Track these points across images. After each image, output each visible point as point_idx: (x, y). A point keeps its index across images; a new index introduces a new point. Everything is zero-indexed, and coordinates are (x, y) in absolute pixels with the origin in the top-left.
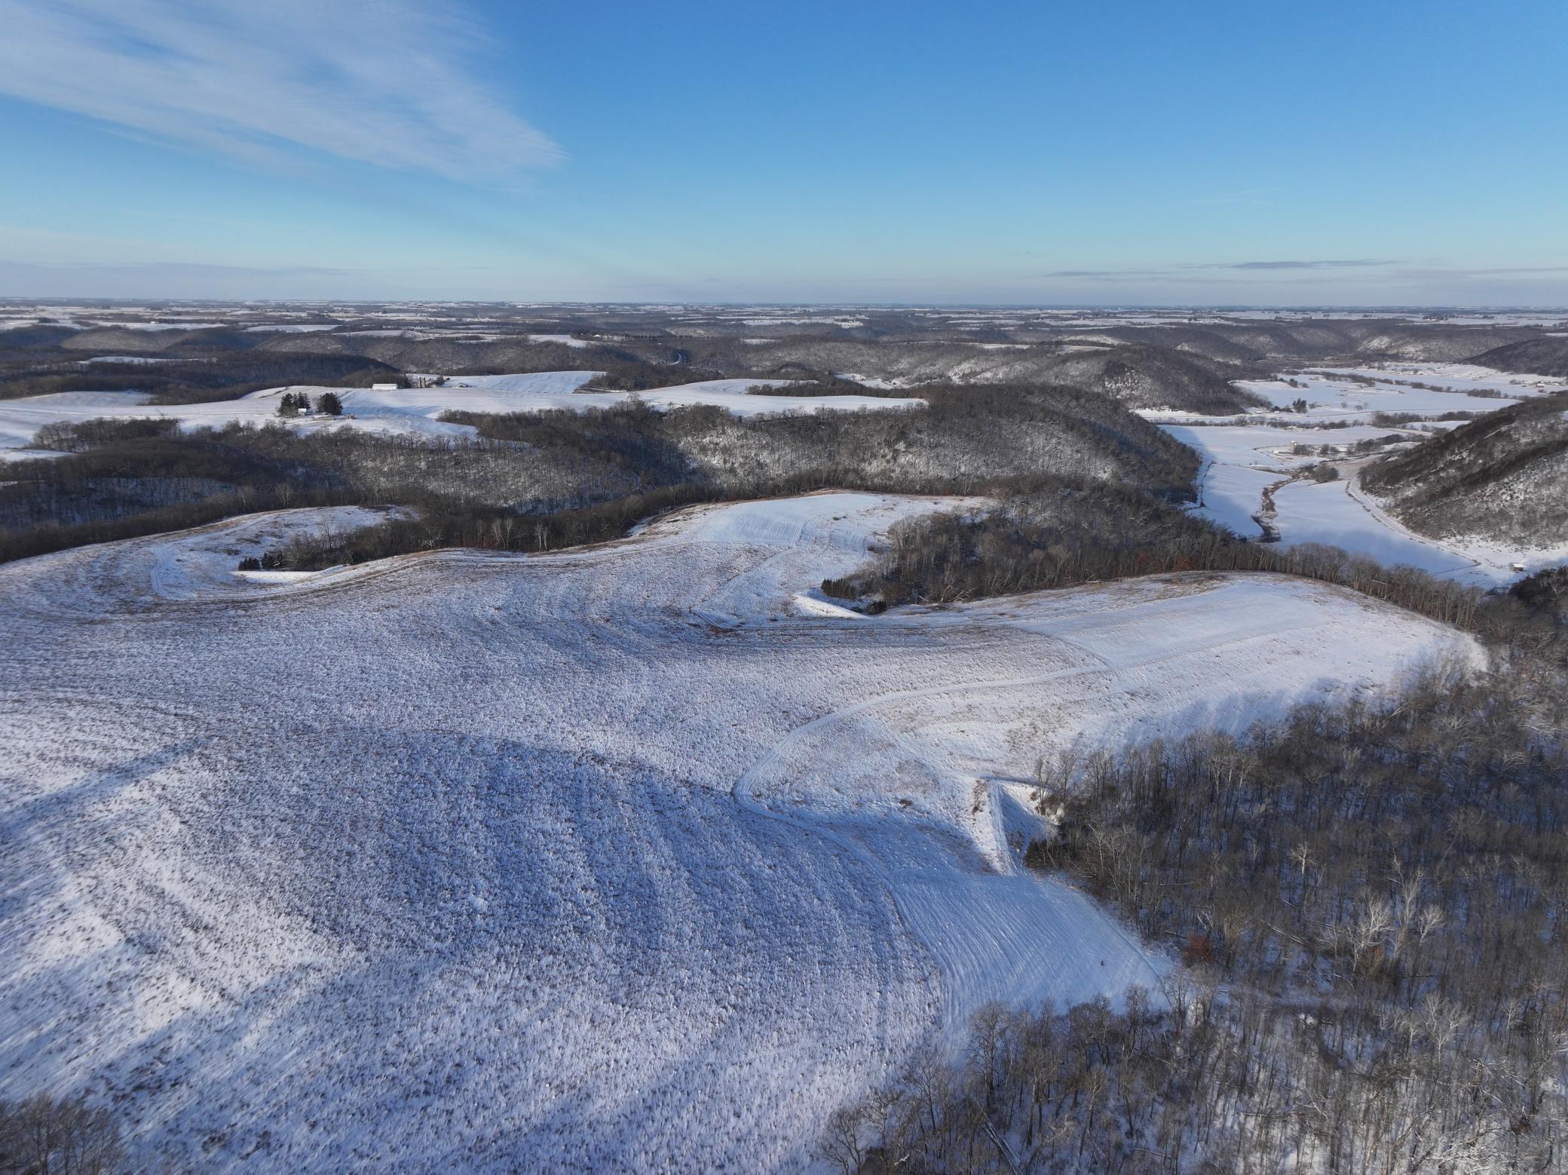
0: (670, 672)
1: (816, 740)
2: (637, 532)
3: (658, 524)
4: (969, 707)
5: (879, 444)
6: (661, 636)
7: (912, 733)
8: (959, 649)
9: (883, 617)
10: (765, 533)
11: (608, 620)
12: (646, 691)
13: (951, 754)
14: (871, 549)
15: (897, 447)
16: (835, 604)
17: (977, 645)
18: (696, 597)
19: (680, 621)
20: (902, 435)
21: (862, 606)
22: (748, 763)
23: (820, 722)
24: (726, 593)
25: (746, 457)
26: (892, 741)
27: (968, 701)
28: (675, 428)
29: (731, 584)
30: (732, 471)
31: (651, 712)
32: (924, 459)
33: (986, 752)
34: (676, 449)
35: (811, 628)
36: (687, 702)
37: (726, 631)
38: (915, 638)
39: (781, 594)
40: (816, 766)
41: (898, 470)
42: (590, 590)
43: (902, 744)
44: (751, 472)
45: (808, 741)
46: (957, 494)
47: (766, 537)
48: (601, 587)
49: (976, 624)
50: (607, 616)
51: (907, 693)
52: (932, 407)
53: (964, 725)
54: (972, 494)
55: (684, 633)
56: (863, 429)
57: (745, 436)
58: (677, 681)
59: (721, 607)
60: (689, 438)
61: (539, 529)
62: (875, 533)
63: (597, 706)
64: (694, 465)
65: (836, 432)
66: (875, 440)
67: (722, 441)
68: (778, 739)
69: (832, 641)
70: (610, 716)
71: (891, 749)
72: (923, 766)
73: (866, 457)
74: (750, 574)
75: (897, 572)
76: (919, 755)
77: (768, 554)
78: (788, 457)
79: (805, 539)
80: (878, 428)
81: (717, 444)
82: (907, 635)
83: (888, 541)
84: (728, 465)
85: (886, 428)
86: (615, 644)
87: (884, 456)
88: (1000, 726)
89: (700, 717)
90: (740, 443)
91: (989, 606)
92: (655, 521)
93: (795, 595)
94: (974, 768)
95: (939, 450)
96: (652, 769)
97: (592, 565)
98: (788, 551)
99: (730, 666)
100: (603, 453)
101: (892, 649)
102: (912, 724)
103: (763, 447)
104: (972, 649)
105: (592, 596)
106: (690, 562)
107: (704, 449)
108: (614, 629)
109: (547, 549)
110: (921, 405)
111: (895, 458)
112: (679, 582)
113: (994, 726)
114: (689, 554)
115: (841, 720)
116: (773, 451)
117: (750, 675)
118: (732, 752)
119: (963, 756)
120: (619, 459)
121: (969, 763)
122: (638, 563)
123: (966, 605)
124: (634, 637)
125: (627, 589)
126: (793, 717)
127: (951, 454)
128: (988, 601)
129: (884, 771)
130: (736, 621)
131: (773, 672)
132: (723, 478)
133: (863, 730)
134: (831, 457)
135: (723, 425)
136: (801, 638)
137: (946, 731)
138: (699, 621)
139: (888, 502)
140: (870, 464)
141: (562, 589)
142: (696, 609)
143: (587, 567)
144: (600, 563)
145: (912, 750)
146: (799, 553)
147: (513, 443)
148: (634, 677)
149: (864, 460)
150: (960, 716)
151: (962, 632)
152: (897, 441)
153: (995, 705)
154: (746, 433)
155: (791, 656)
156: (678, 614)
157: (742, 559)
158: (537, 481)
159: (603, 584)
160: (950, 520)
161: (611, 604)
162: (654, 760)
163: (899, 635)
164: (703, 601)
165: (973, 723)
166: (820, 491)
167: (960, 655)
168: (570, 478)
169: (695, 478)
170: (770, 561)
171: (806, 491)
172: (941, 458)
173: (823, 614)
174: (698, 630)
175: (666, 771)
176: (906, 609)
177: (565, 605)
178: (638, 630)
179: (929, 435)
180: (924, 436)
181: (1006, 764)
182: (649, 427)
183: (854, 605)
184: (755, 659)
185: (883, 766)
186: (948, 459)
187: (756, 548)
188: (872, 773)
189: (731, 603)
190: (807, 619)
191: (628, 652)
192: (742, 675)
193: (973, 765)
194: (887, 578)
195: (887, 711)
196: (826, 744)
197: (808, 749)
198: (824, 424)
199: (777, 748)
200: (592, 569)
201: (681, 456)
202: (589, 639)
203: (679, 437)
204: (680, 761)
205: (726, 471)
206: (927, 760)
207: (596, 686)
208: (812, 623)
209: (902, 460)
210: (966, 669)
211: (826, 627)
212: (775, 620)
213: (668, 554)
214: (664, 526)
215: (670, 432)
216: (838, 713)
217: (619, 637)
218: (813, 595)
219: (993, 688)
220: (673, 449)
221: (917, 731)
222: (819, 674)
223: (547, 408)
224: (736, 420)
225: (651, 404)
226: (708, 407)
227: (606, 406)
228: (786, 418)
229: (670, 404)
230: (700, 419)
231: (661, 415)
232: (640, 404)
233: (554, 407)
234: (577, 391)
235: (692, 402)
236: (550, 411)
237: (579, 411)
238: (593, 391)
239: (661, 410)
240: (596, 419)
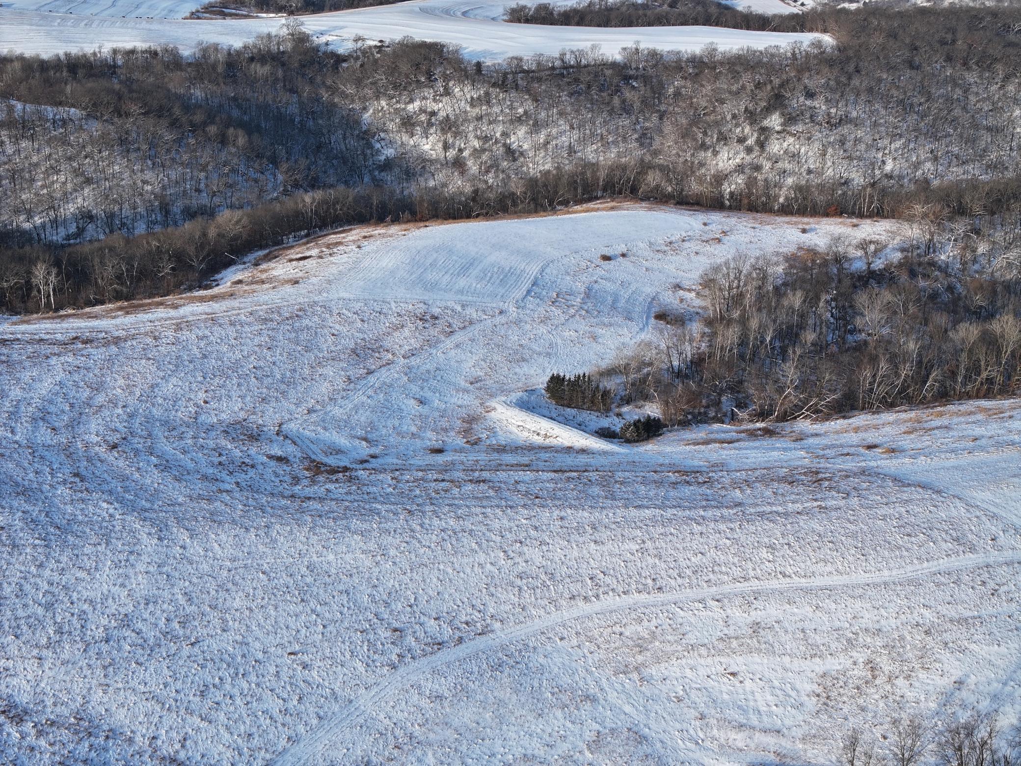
0: (196, 549)
1: (443, 686)
2: (230, 277)
3: (272, 264)
4: (756, 627)
5: (734, 117)
6: (205, 478)
7: (635, 676)
8: (761, 515)
9: (650, 449)
10: (462, 283)
11: (114, 447)
12: (141, 584)
13: (702, 717)
14: (661, 316)
15: (766, 123)
16: (566, 422)
17: (799, 507)
18: (297, 405)
19: (253, 451)
20: (777, 102)
21: (616, 424)
22: (301, 729)
23: (462, 651)
24: (359, 398)
25: (486, 139)
26: (593, 690)
27: (756, 616)
28: (358, 83)
29: (372, 379)
30: (458, 164)
31: (140, 625)
32: (817, 146)
33: (770, 714)
34: (358, 122)
35: (498, 468)
36: (213, 607)
37: (333, 471)
38: (687, 491)
39: (469, 401)
40: (432, 736)
41: (767, 165)
42: (98, 387)
43: (612, 696)
44: (494, 166)
45: (428, 687)
46: (852, 214)
47: (461, 292)
48: (121, 382)
49: (815, 465)
50: (115, 438)
51: (643, 597)
52: (841, 49)
53: (737, 663)
54: (878, 214)
55: (252, 473)
56: (708, 88)
57: (486, 99)
58: (205, 567)
59: (341, 425)
60: (383, 103)
61: (40, 272)
62: (678, 287)
63: (40, 611)
64: (390, 152)
65: (658, 91)
66: (727, 109)
67: (444, 108)
68: (371, 680)
69: (527, 494)
70: (60, 631)
71: (588, 705)
72: (641, 739)
73: (708, 141)
74: (414, 361)
75: (698, 362)
76: (639, 718)
77: (456, 324)
78: (564, 140)
79: (538, 296)
80: (734, 88)
81: (433, 114)
82: (674, 484)
83: (698, 302)
84: (452, 153)
85: (750, 86)
86: (111, 492)
87: (741, 140)
88: (807, 665)
89: (231, 636)
90: (476, 111)
91: (857, 430)
92: (268, 258)
93: (493, 403)
94: (741, 744)
95: (845, 130)
96: (112, 734)
97: (117, 341)
98: (499, 319)
99: (314, 539)
100: (212, 129)
101: (633, 512)
102: (640, 658)
103: (519, 120)
104: (786, 515)
105: (100, 399)
106: (303, 336)
107: (408, 123)
108: (121, 463)
109: (55, 309)
110: (818, 44)
111: (761, 145)
112: (272, 375)
113: (797, 664)
114: (306, 322)
115: (503, 648)
116: (536, 127)
117: (348, 557)
118: (274, 705)
119: (725, 722)
120: (241, 141)
121: (732, 735)
122: (205, 337)
123: (818, 427)
124: (153, 478)
125: (169, 388)
126: (410, 640)
127: (868, 139)
128: (861, 419)
129: (563, 748)
130: (364, 449)
131: (392, 552)
132: (441, 177)
133: (541, 669)
134: (644, 139)
135: (446, 78)
136: (470, 487)
137: (702, 672)
138: (290, 449)
139: (713, 227)
140: (715, 153)
141: (45, 387)
142: (292, 427)
143: (107, 344)
144: (134, 337)
145: (628, 709)
146: (518, 322)
147: (50, 111)
148: (122, 557)
149: (703, 147)
150: (735, 644)
151: (782, 480)
152: (768, 110)
153: (806, 625)
154: (487, 94)
155: (436, 521)
156: (254, 437)
157: (406, 332)
158: (88, 181)
159: (127, 377)
160: (825, 263)
161: (131, 416)
162: (121, 717)
163: (659, 483)
164: (310, 411)
165: (756, 658)
166: (591, 205)
167: (760, 525)
168: (149, 175)
169: (388, 177)
170: (458, 337)
171: (566, 203)
172: (849, 145)
173: (538, 440)
174: (282, 469)
175: (138, 739)
176: (700, 433)
177: (43, 416)
178: (165, 466)
179: (827, 101)
180: (819, 104)
181: (803, 739)
182: (312, 81)
183: (605, 423)
184: (366, 526)
185: (564, 738)
186: (862, 147)
187: (436, 311)
188: (541, 752)
189: (363, 417)
190: (502, 449)
191: (130, 507)
192: (331, 557)
193: (739, 739)
194: (679, 374)
195: (596, 633)
196: (462, 692)
197: (425, 703)
198: (636, 78)
199: (364, 700)
200: (114, 349)
201: (366, 136)
202: (65, 482)
203: (364, 99)
204: (170, 720)
205: (446, 164)
206: (653, 729)
207: (47, 573)
208: (509, 458)
209: (775, 147)
210: (764, 553)
211: (527, 467)
212: (439, 451)
213: (265, 321)
214: (280, 269)
215: (350, 90)
216: (501, 634)
217: (124, 478)
218: (526, 406)
219: (807, 591)
220: (352, 122)
221: (646, 672)
222: (481, 557)
223: (129, 46)
224: (471, 70)
225: (323, 39)
226: (424, 45)
227: (237, 43)
228: (566, 67)
229: (357, 39)
230: (405, 67)
231: (339, 59)
232: (301, 39)
233: (141, 45)
234: (194, 15)
235: (398, 37)
236: (133, 52)
237: (186, 52)
238: (224, 15)
239: (341, 51)
240: (214, 66)
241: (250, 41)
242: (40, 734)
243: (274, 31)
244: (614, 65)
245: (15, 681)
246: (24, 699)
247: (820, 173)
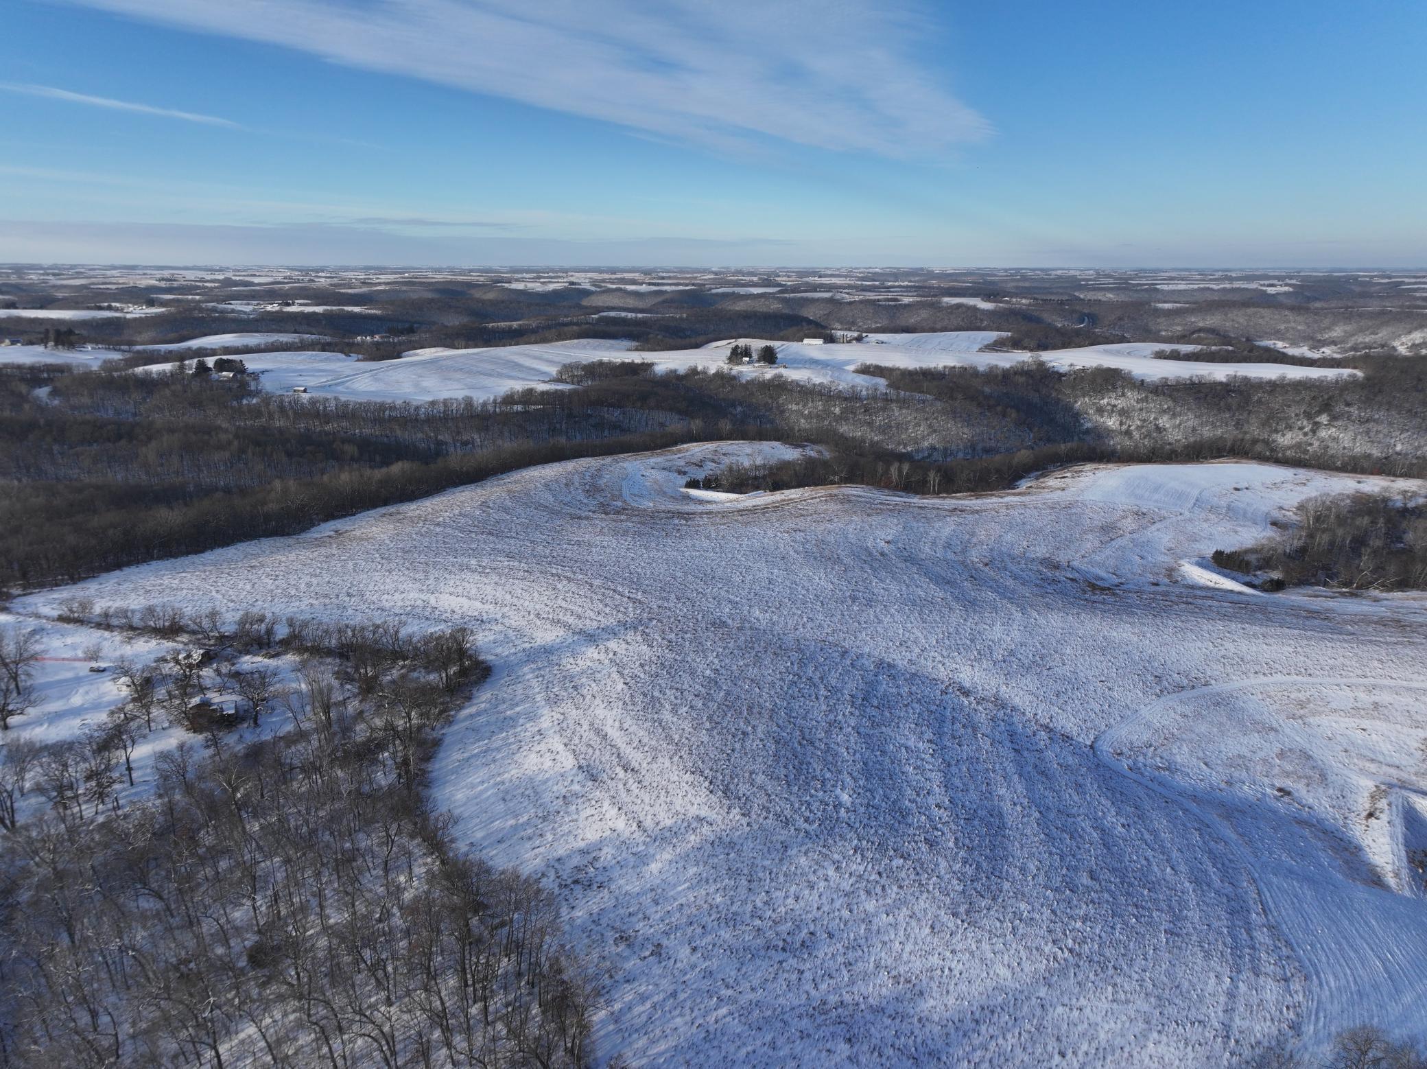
0: (1042, 621)
1: (1188, 710)
2: (1024, 485)
3: (1046, 479)
4: (1376, 705)
5: (1297, 415)
6: (1036, 585)
7: (1300, 721)
8: (1370, 641)
9: (1280, 596)
10: (1156, 497)
11: (987, 565)
12: (1016, 635)
13: (1346, 751)
14: (1274, 524)
15: (1318, 419)
16: (1225, 576)
17: (1394, 639)
18: (1076, 553)
19: (1057, 574)
20: (1326, 407)
21: (1257, 582)
22: (1112, 721)
23: (1195, 692)
24: (1108, 552)
25: (1144, 421)
26: (1275, 725)
27: (1376, 699)
28: (1073, 388)
29: (1114, 543)
30: (1128, 433)
31: (1019, 656)
32: (1350, 434)
33: (1391, 756)
34: (1072, 408)
35: (1195, 597)
36: (1056, 652)
37: (1103, 589)
38: (1316, 622)
39: (1168, 560)
40: (1184, 736)
41: (1316, 444)
42: (973, 534)
43: (1287, 731)
44: (1148, 435)
45: (1179, 709)
46: (1388, 474)
47: (1156, 501)
48: (983, 533)
49: (1395, 616)
50: (986, 560)
51: (1299, 678)
52: (1367, 378)
53: (1366, 723)
54: (1407, 475)
55: (1060, 585)
56: (1280, 399)
57: (1146, 400)
58: (1048, 631)
59: (1101, 565)
60: (1087, 399)
61: (932, 475)
62: (1281, 508)
63: (968, 642)
64: (1089, 425)
65: (1247, 400)
66: (1292, 412)
67: (1121, 403)
68: (1147, 701)
69: (1218, 613)
70: (979, 653)
71: (1273, 733)
72: (1309, 757)
73: (1279, 428)
74: (1135, 536)
75: (1302, 551)
76: (1308, 746)
77: (1156, 518)
78: (1190, 423)
79: (1199, 507)
80: (1298, 398)
81: (1115, 406)
82: (1307, 618)
83: (1295, 518)
84: (1124, 427)
85: (1307, 398)
86: (991, 587)
87: (1301, 429)
88: (1413, 732)
89: (1067, 668)
90: (1139, 406)
91: (1414, 599)
92: (1043, 476)
93: (1182, 562)
94: (1374, 771)
95: (1371, 425)
96: (1014, 709)
97: (977, 512)
98: (1179, 518)
99: (1104, 623)
100: (999, 409)
101: (1287, 631)
102: (1302, 712)
103: (1164, 411)
104: (1386, 643)
105: (974, 540)
106: (1074, 518)
107: (1100, 410)
108: (992, 573)
109: (937, 493)
110: (1354, 376)
111: (1314, 431)
112: (1060, 536)
113: (1405, 730)
114: (1074, 510)
115: (1218, 694)
116: (1174, 416)
117: (1124, 635)
118: (1097, 708)
119: (1362, 756)
120: (1014, 415)
121: (1368, 764)
122: (1022, 514)
123: (1384, 595)
124: (1010, 583)
125: (1009, 537)
126: (1165, 683)
127: (1386, 431)
128: (1414, 593)
129: (1262, 754)
130: (1115, 580)
131: (1149, 635)
132: (1117, 439)
133: (1242, 709)
134: (1238, 425)
135: (1123, 387)
136: (1184, 606)
137: (1343, 725)
138: (1077, 575)
139: (1300, 476)
140: (1283, 435)
141: (947, 531)
142: (1075, 564)
143: (972, 513)
144: (985, 511)
145: (1298, 739)
146: (1190, 520)
147: (917, 396)
148: (1006, 620)
149: (1276, 431)
150: (1362, 712)
151: (1376, 623)
152: (1319, 413)
153: (1410, 708)
154: (1146, 397)
155: (1169, 621)
156: (1057, 567)
157: (1129, 520)
158: (935, 431)
159: (986, 531)
160: (1376, 501)
161: (991, 550)
162: (1017, 701)
163: (1297, 616)
164: (1083, 557)
165: (1378, 723)
166: (1221, 460)
167: (1370, 647)
168: (966, 430)
169: (1088, 438)
170: (1158, 525)
171: (1206, 458)
172: (1372, 434)
173: (1211, 585)
174: (1075, 585)
175: (1027, 713)
176: (1309, 590)
177: (948, 546)
178: (1015, 577)
179: (1359, 408)
180: (1354, 410)
181: (1416, 774)
182: (1047, 386)
183: (1248, 579)
184: (1131, 620)
185: (1261, 749)
186: (1381, 436)
187: (1145, 511)
188: (1249, 755)
189: (1112, 562)
190: (1192, 587)
191: (1003, 596)
192: (1115, 634)
193: (1372, 767)
194: (1289, 556)
195: (1273, 694)
196: (1198, 715)
197: (1178, 717)
198: (1234, 391)
199: (1144, 711)
200: (977, 516)
201: (1076, 416)
202: (967, 580)
203: (1076, 397)
204: (1042, 706)
205: (1121, 433)
206: (1316, 753)
207: (969, 624)
208: (1198, 593)
209: (1323, 433)
210: (1376, 664)
211: (1212, 598)
212: (1157, 585)
213: (1053, 508)
214: (1051, 482)
215: (1068, 392)
216: (1216, 687)
217: (996, 581)
218: (1202, 564)
219: (1409, 689)
220: (1069, 409)
221: (1307, 720)
222: (1199, 644)
223: (952, 365)
224: (1138, 383)
225: (1051, 365)
226: (1109, 370)
227: (1007, 365)
228: (1193, 383)
229: (1071, 365)
230: (1099, 381)
231: (1061, 375)
232: (1041, 364)
233: (958, 365)
234: (981, 350)
235: (1094, 365)
236: (954, 367)
237: (981, 369)
238: (997, 351)
239: (1061, 371)
240: (997, 376)
241: (1014, 364)
242: (978, 703)
243: (1026, 360)
244: (1221, 383)
245: (961, 675)
246: (967, 685)
247: (1351, 450)
